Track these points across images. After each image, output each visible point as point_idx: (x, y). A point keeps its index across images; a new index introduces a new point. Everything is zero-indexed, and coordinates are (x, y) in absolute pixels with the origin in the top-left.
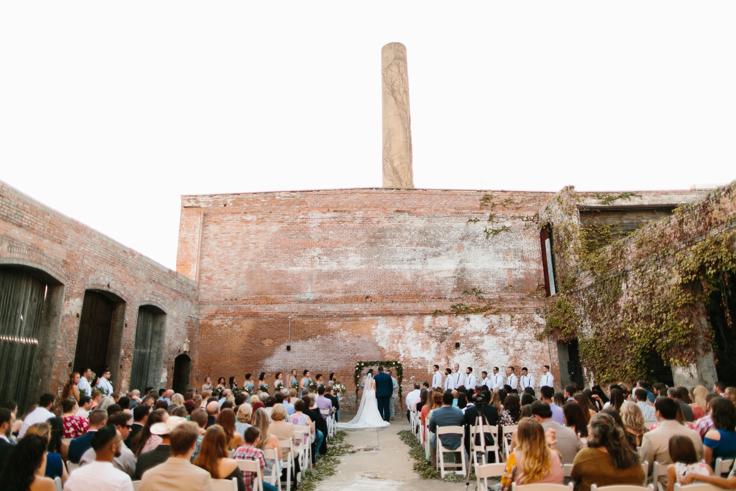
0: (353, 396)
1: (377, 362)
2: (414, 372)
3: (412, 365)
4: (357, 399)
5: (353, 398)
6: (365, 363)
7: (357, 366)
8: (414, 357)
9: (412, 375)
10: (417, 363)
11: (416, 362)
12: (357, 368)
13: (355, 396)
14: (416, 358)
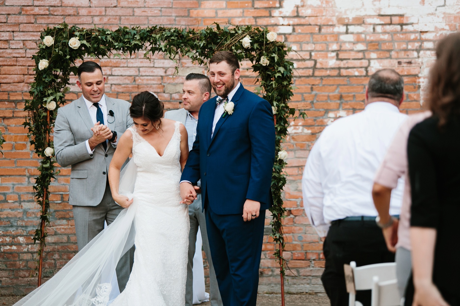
0: (26, 205)
1: (152, 30)
2: (343, 90)
3: (338, 52)
4: (44, 218)
5: (25, 212)
6: (87, 36)
7: (45, 52)
8: (351, 16)
9: (333, 104)
10: (361, 47)
11: (358, 41)
12: (44, 64)
13: (35, 208)
14: (360, 21)
